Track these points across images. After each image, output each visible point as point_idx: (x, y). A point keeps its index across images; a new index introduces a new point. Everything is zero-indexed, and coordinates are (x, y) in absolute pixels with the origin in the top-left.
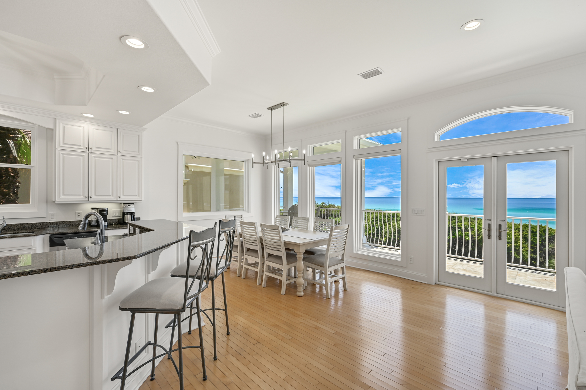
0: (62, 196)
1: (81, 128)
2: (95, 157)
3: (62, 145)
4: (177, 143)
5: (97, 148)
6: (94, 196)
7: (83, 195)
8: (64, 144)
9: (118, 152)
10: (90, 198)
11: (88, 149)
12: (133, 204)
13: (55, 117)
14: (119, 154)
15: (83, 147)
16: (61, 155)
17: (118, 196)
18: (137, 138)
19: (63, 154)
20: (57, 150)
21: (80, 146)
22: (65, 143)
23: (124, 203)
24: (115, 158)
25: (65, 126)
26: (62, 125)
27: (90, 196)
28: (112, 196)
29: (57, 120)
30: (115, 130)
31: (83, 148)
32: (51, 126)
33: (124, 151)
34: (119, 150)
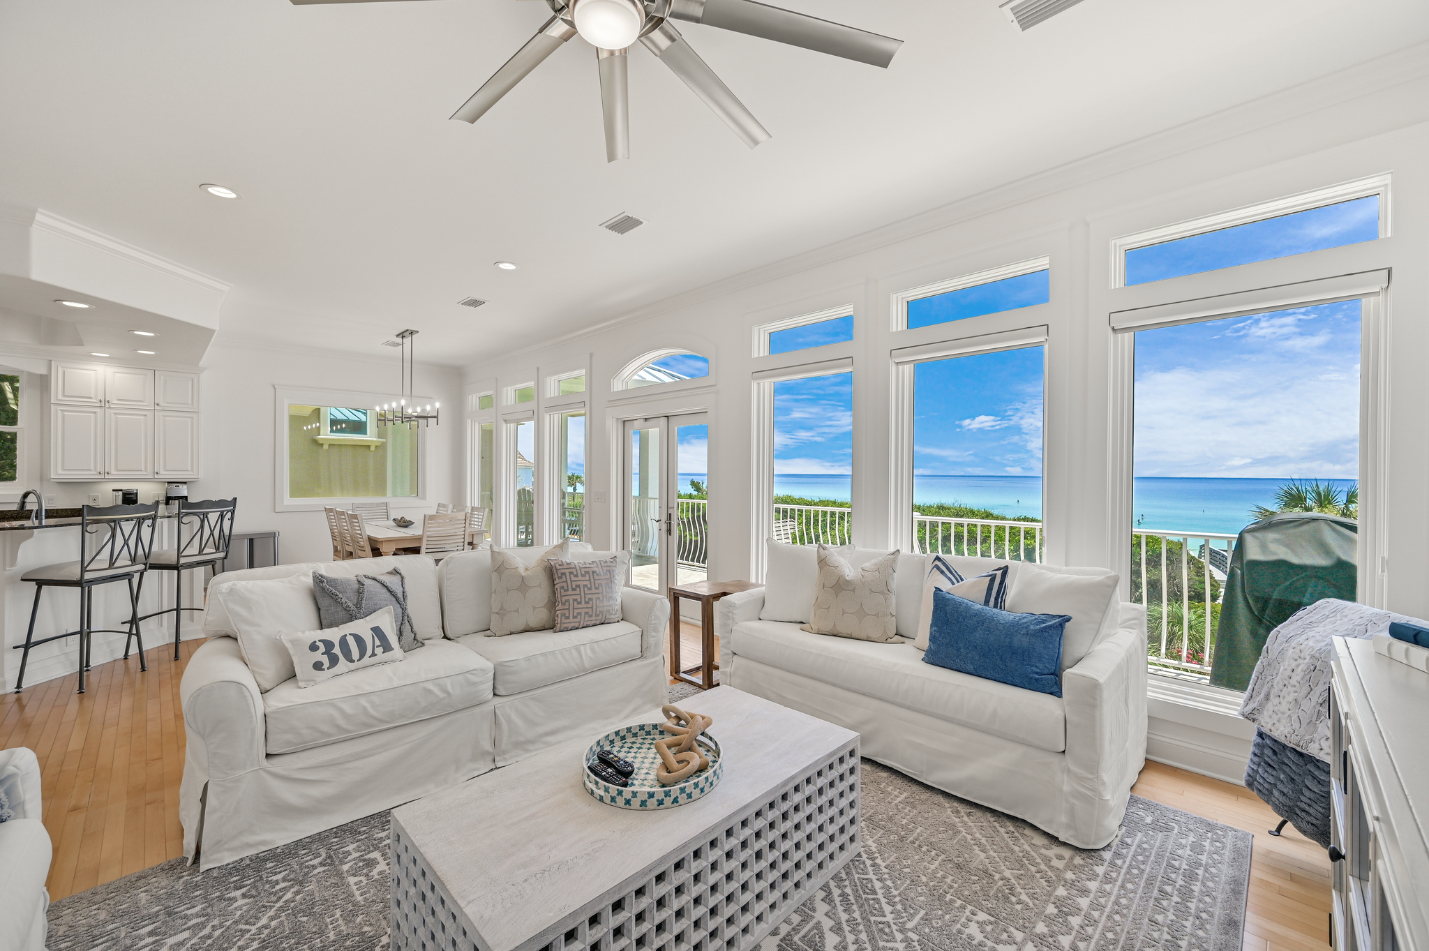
0: (60, 472)
1: (92, 372)
2: (115, 414)
3: (60, 397)
4: (274, 386)
5: (119, 400)
6: (113, 472)
7: (95, 470)
8: (64, 396)
9: (156, 406)
10: (106, 474)
11: (104, 403)
12: (185, 483)
13: (50, 359)
14: (157, 408)
15: (96, 399)
16: (60, 412)
17: (156, 471)
18: (190, 383)
19: (62, 411)
20: (52, 406)
21: (91, 398)
22: (66, 394)
23: (169, 483)
24: (150, 414)
25: (66, 370)
26: (60, 370)
27: (106, 471)
28: (146, 471)
29: (53, 362)
30: (150, 373)
31: (95, 401)
32: (43, 371)
33: (167, 403)
34: (156, 402)
